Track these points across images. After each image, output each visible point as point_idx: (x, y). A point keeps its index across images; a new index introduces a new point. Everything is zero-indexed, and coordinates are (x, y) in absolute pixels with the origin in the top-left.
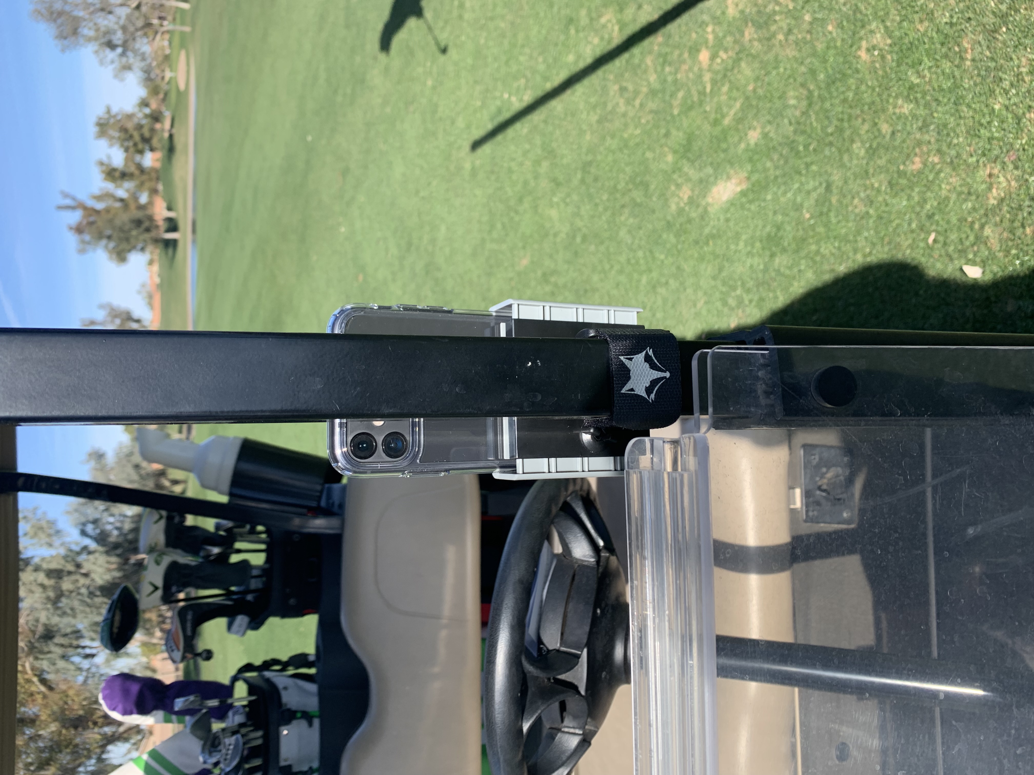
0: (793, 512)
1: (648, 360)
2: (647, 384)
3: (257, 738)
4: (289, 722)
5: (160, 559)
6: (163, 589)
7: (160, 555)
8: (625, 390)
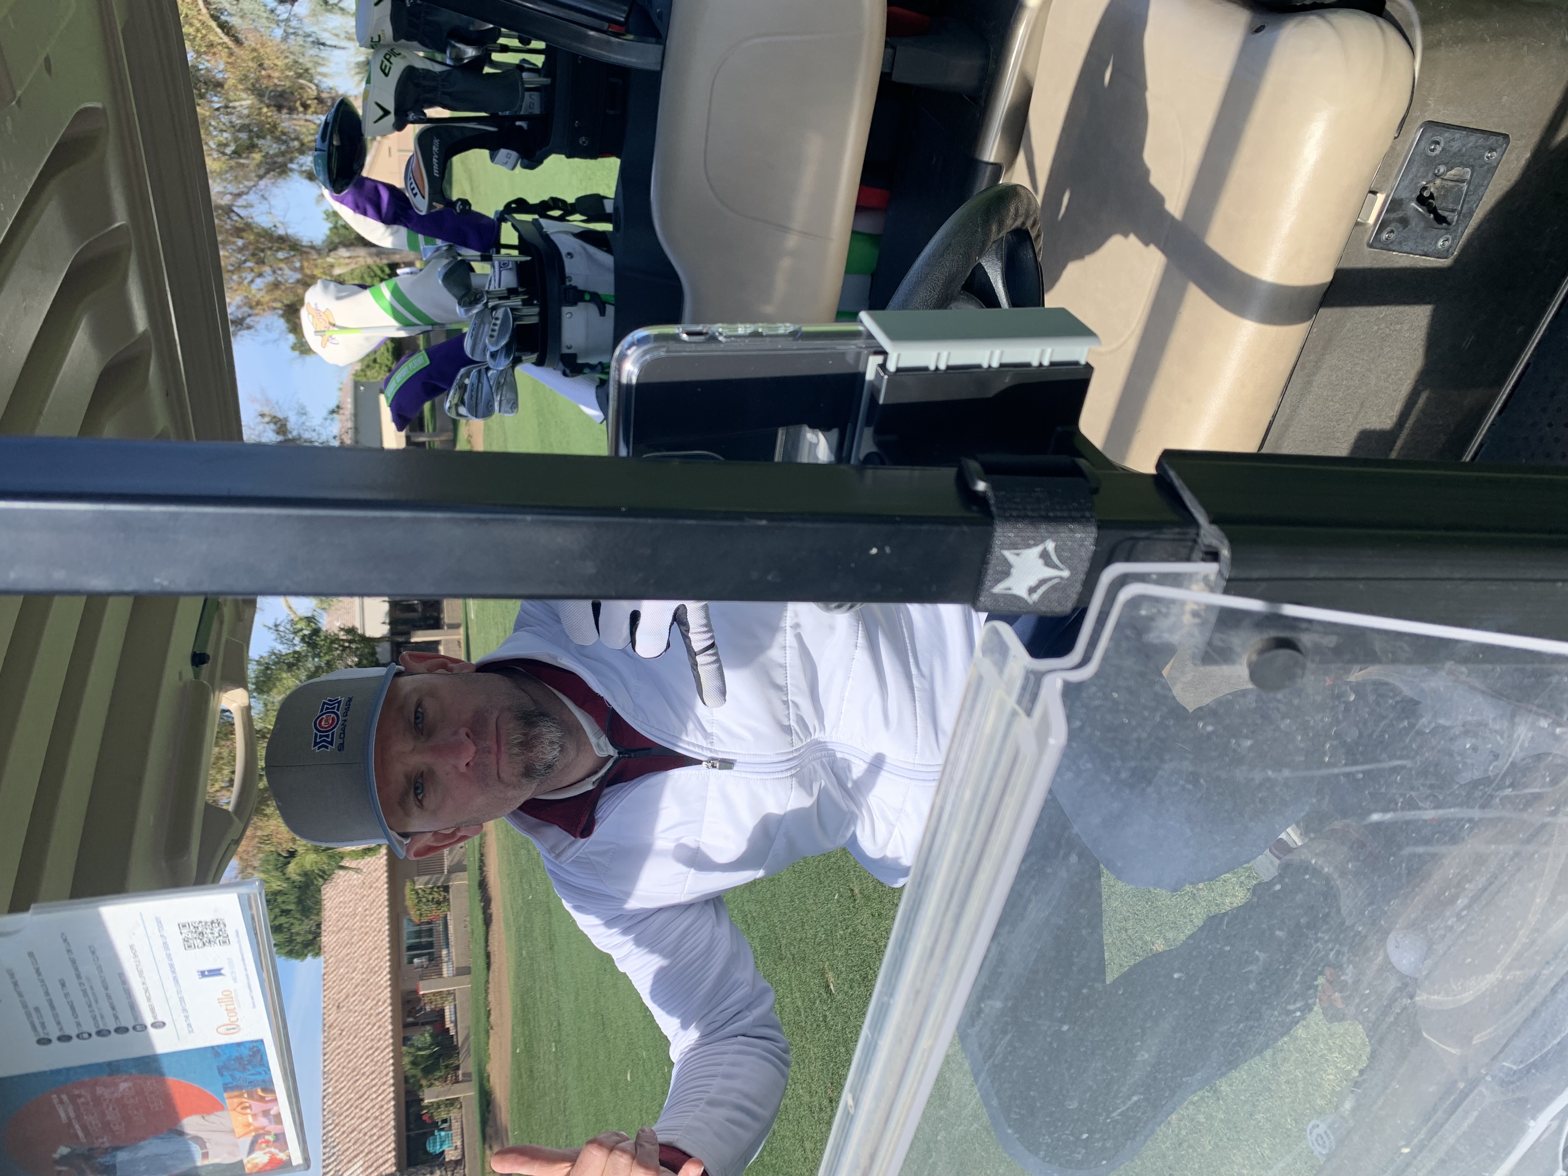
0: (1359, 227)
1: (1045, 556)
2: (1033, 582)
3: (531, 315)
4: (574, 303)
5: (388, 64)
6: (396, 114)
7: (388, 57)
8: (999, 589)
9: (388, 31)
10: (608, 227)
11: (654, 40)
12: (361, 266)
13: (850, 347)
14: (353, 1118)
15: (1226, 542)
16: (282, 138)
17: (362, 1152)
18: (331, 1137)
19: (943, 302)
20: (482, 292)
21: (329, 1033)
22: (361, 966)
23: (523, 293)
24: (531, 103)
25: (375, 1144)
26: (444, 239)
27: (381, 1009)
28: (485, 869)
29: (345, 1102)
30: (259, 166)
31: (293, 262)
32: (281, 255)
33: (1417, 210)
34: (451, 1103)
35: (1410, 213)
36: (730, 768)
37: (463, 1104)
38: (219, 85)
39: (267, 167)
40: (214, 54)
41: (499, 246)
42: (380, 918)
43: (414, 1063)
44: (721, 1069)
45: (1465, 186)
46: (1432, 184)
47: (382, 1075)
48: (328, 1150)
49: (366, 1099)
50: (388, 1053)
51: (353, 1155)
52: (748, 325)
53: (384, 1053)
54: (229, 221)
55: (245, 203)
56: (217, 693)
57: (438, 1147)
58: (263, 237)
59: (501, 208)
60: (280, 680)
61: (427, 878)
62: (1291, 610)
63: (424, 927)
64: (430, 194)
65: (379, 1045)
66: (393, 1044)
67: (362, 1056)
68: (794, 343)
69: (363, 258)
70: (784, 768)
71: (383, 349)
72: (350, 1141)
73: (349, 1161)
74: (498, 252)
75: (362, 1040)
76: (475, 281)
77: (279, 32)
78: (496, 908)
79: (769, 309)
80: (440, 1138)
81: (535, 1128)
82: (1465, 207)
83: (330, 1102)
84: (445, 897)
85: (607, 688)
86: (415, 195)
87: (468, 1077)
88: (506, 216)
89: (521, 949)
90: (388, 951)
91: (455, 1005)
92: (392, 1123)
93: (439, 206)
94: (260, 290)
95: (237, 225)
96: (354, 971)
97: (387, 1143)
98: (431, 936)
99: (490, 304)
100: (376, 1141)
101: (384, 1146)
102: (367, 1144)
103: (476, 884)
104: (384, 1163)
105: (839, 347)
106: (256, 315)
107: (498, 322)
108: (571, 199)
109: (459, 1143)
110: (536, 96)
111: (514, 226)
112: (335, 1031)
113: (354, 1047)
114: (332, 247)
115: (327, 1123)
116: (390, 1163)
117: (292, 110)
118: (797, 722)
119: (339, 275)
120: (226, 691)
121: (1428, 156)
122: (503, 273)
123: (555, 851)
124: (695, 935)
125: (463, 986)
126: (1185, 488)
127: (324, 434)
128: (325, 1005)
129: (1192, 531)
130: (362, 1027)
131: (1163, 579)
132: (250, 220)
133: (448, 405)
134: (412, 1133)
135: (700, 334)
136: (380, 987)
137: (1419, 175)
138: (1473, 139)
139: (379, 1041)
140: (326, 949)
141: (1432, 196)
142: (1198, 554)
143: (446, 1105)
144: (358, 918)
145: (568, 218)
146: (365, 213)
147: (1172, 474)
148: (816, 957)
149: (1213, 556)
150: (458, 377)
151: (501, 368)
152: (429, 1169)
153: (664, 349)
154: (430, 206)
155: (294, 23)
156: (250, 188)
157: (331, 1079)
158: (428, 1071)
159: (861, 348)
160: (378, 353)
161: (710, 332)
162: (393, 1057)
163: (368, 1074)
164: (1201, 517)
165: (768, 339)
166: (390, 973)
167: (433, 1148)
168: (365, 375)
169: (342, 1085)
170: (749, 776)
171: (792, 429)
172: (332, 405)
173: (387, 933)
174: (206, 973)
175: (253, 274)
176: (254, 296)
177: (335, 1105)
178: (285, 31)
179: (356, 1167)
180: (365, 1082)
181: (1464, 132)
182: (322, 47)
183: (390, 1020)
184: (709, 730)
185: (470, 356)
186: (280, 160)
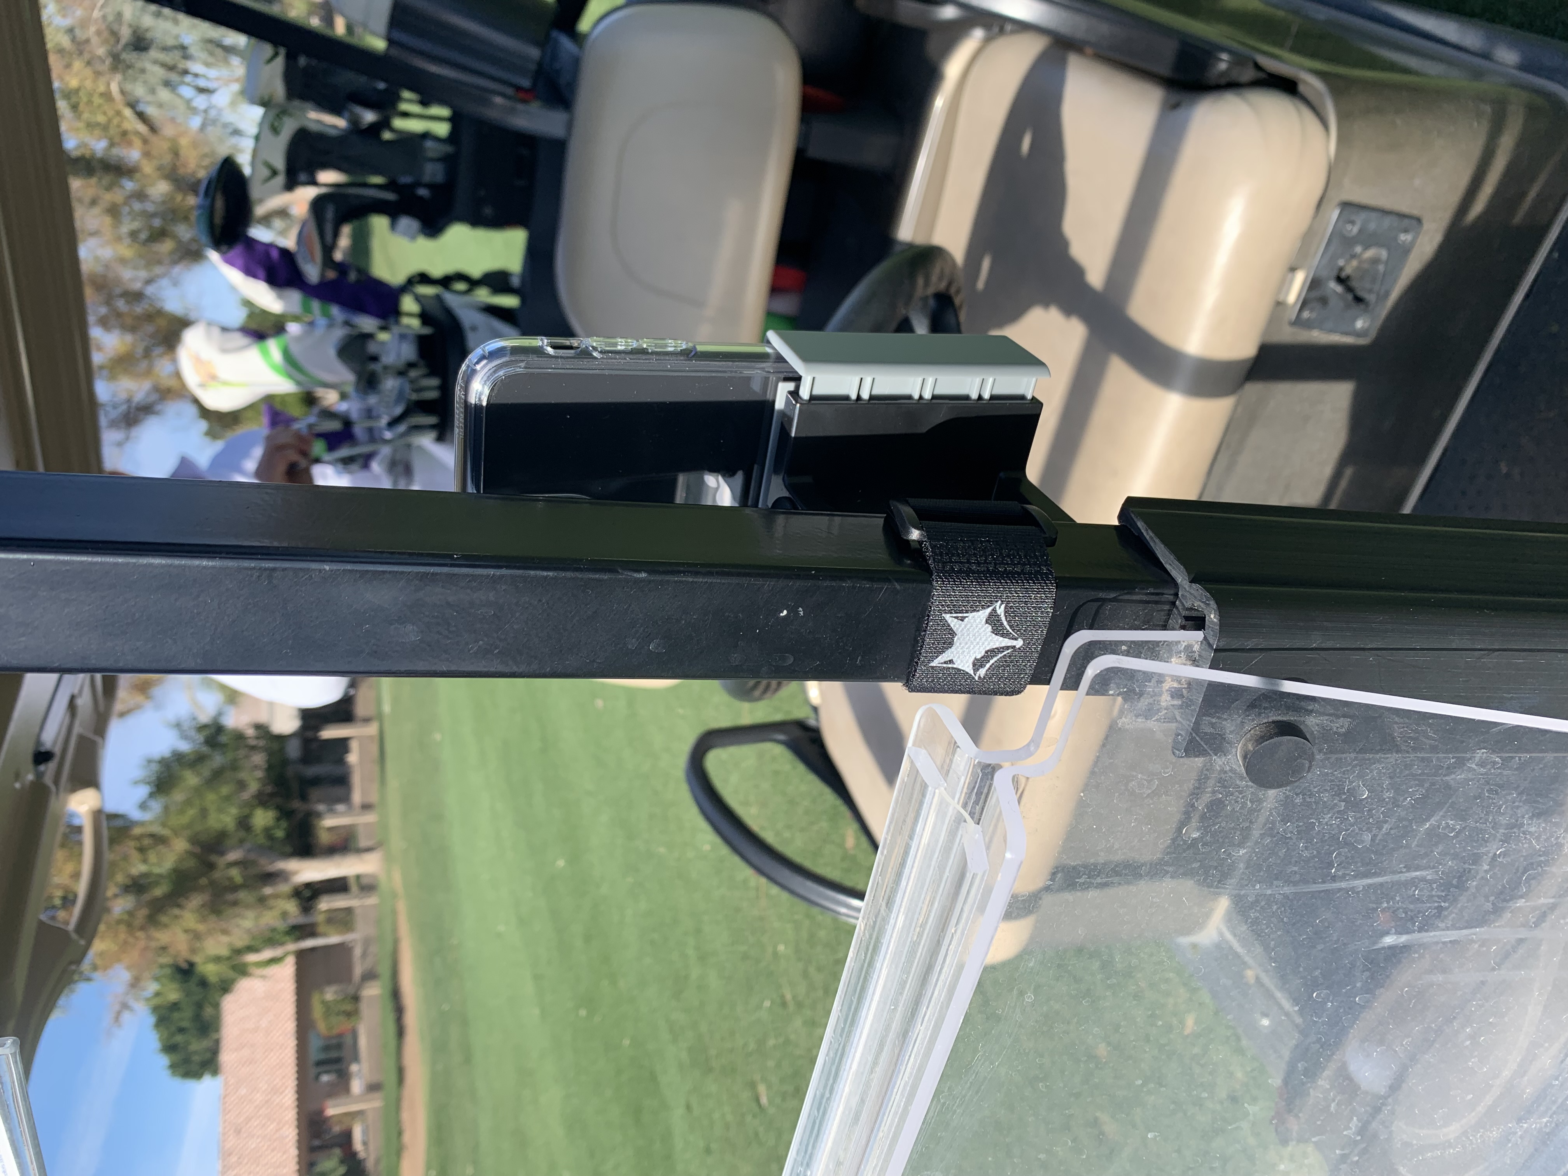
0: (1279, 304)
1: (993, 620)
2: (979, 654)
3: (431, 388)
5: (280, 123)
6: (286, 175)
7: (279, 116)
8: (938, 661)
11: (561, 107)
13: (756, 372)
15: (1212, 603)
23: (423, 366)
24: (433, 172)
26: (340, 306)
27: (285, 1134)
28: (398, 976)
30: (173, 251)
33: (1336, 289)
35: (1330, 292)
38: (133, 171)
39: (180, 252)
40: (129, 142)
41: (399, 314)
42: (287, 1033)
45: (1382, 267)
46: (1349, 265)
56: (63, 795)
59: (405, 279)
61: (336, 988)
62: (1290, 687)
63: (333, 1041)
64: (321, 261)
68: (687, 363)
74: (398, 320)
78: (412, 1019)
82: (1382, 287)
84: (355, 1009)
89: (435, 1063)
91: (365, 1126)
93: (332, 274)
98: (340, 1050)
103: (388, 993)
105: (742, 371)
108: (476, 274)
110: (438, 165)
111: (415, 298)
120: (75, 793)
121: (1345, 236)
122: (402, 344)
125: (373, 1104)
126: (1157, 540)
129: (1168, 592)
131: (1137, 649)
135: (569, 348)
136: (285, 1109)
137: (1336, 256)
138: (1388, 220)
140: (225, 1068)
141: (1349, 277)
142: (1176, 620)
145: (473, 292)
146: (256, 276)
149: (1197, 622)
154: (322, 275)
156: (161, 275)
159: (769, 373)
161: (582, 346)
165: (654, 357)
166: (296, 1093)
171: (692, 477)
173: (293, 1049)
181: (1380, 214)
183: (295, 1145)
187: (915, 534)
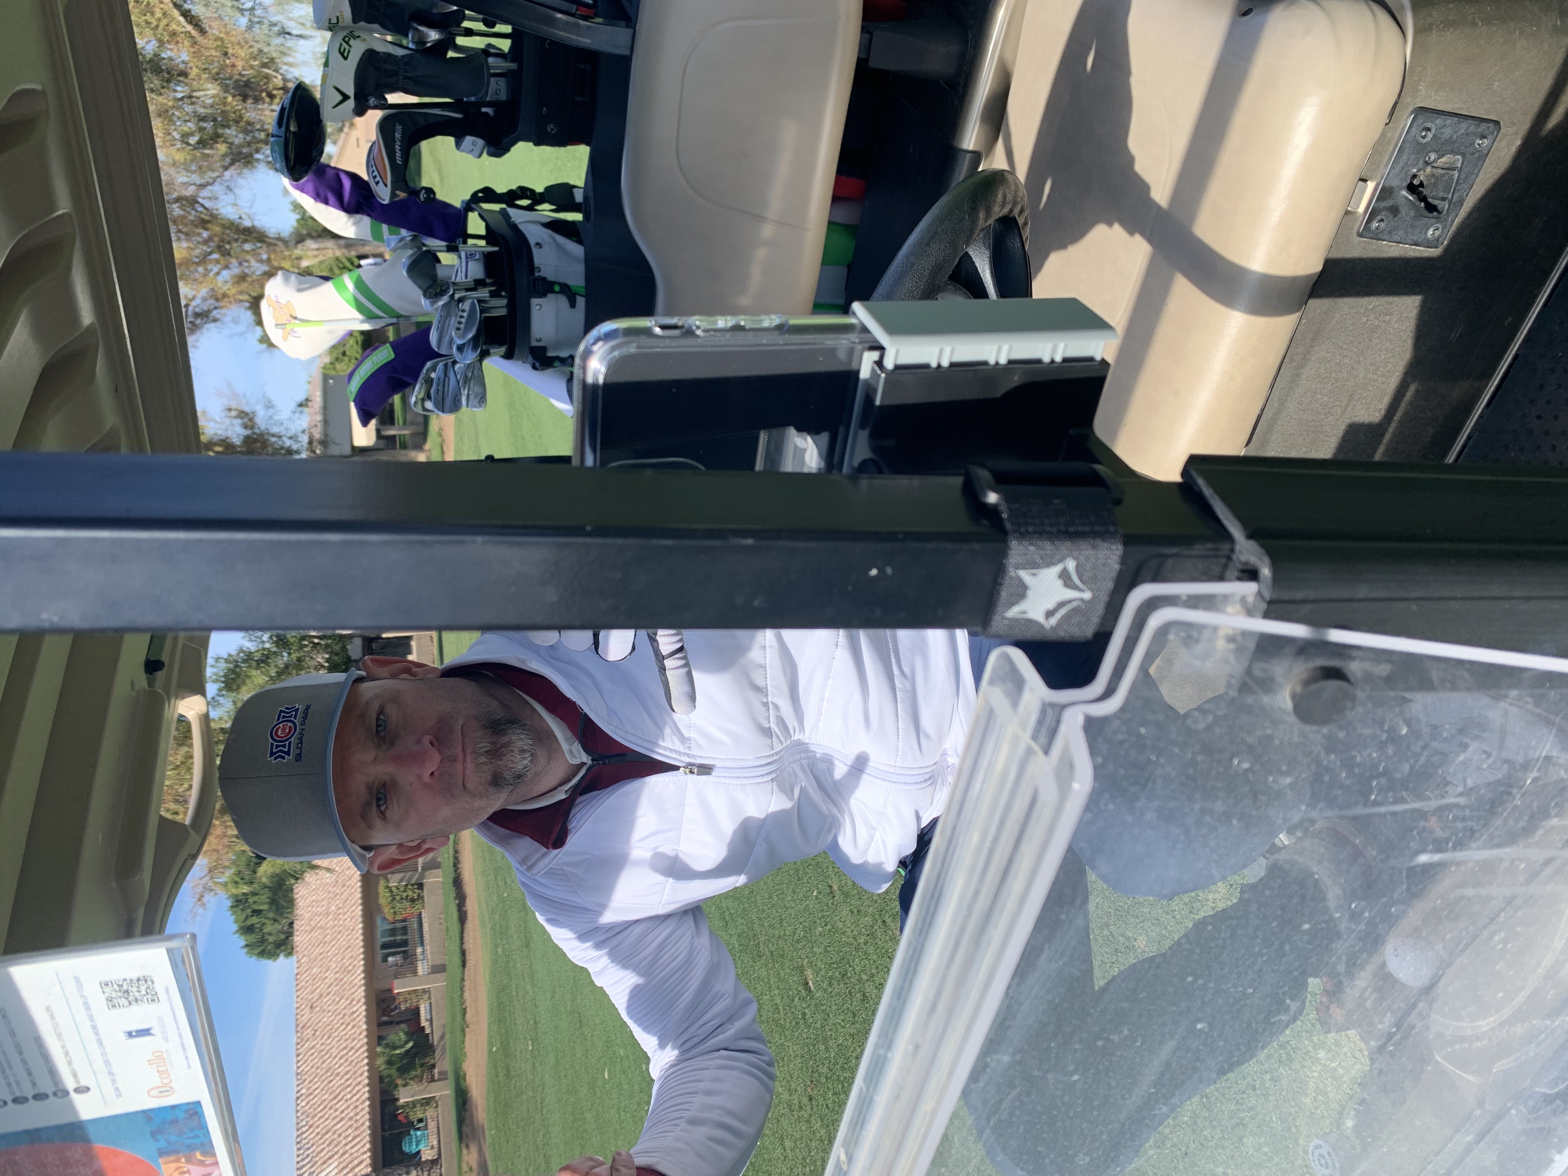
0: (1348, 215)
1: (1064, 576)
2: (1050, 606)
3: (499, 307)
4: (543, 295)
5: (347, 47)
6: (356, 98)
7: (347, 39)
8: (1013, 612)
9: (347, 12)
10: (577, 217)
11: (623, 23)
12: (330, 258)
13: (843, 342)
14: (327, 1119)
15: (1267, 560)
16: (248, 128)
17: (336, 1153)
18: (305, 1138)
19: (930, 293)
20: (448, 284)
21: (302, 1033)
22: (334, 966)
23: (492, 285)
24: (497, 89)
25: (350, 1145)
26: (409, 229)
27: (355, 1009)
28: (459, 866)
29: (319, 1103)
30: (224, 156)
31: (259, 254)
32: (247, 247)
33: (1407, 198)
34: (427, 1102)
35: (1400, 201)
36: (709, 773)
37: (439, 1103)
38: (184, 74)
39: (232, 157)
40: (177, 42)
41: (466, 236)
42: (354, 917)
43: (389, 1063)
44: (702, 1085)
45: (1456, 174)
46: (1422, 172)
47: (357, 1075)
48: (302, 1151)
49: (340, 1100)
50: (363, 1053)
51: (327, 1156)
52: (729, 318)
53: (359, 1053)
54: (193, 212)
55: (210, 195)
56: (173, 701)
57: (414, 1147)
58: (229, 228)
59: (468, 197)
60: (249, 677)
61: (400, 876)
62: (1337, 636)
63: (399, 925)
64: (392, 182)
65: (353, 1044)
66: (367, 1043)
67: (336, 1056)
68: (781, 337)
69: (332, 250)
70: (764, 773)
71: (352, 341)
72: (324, 1142)
73: (324, 1163)
74: (465, 242)
75: (336, 1039)
76: (441, 272)
77: (243, 21)
78: (471, 906)
79: (744, 301)
80: (416, 1137)
81: (512, 1127)
82: (1456, 195)
83: (304, 1103)
84: (419, 895)
85: (579, 692)
86: (377, 183)
87: (443, 1076)
88: (473, 206)
89: (496, 947)
90: (362, 950)
91: (430, 1004)
92: (367, 1124)
93: (402, 195)
94: (226, 282)
95: (202, 216)
96: (327, 971)
97: (362, 1144)
98: (405, 934)
99: (457, 296)
100: (350, 1142)
101: (359, 1146)
102: (341, 1145)
103: (450, 880)
104: (360, 1164)
105: (828, 342)
106: (222, 307)
107: (465, 314)
108: (540, 189)
109: (435, 1143)
110: (502, 83)
111: (480, 216)
112: (308, 1031)
113: (328, 1048)
114: (300, 239)
115: (301, 1125)
116: (365, 1163)
117: (257, 100)
118: (777, 724)
119: (308, 267)
120: (183, 698)
121: (1419, 143)
122: (470, 263)
123: (527, 863)
124: (673, 946)
125: (438, 984)
126: (1217, 498)
127: (293, 428)
128: (298, 1005)
129: (1226, 546)
130: (336, 1027)
131: (1194, 602)
132: (215, 212)
133: (413, 399)
134: (387, 1134)
135: (674, 327)
136: (354, 987)
137: (1409, 163)
138: (1464, 125)
139: (353, 1040)
140: (298, 949)
141: (1421, 185)
142: (1232, 572)
143: (422, 1105)
144: (331, 917)
145: (538, 207)
146: (326, 202)
147: (1201, 482)
148: (795, 954)
149: (1251, 574)
150: (424, 371)
151: (468, 362)
152: (405, 1170)
153: (635, 345)
154: (393, 195)
155: (258, 12)
156: (215, 180)
157: (305, 1081)
158: (403, 1070)
159: (854, 343)
160: (348, 346)
161: (686, 325)
162: (367, 1057)
163: (342, 1074)
164: (1236, 531)
165: (751, 333)
166: (364, 971)
167: (409, 1147)
168: (334, 368)
169: (316, 1086)
170: (728, 781)
171: (775, 432)
172: (301, 398)
173: (361, 931)
174: (134, 1034)
175: (219, 266)
176: (221, 288)
177: (309, 1106)
178: (250, 21)
179: (330, 1168)
180: (339, 1083)
181: (1456, 119)
182: (287, 36)
183: (364, 1020)
184: (686, 734)
185: (436, 349)
186: (245, 150)
187: (992, 498)
